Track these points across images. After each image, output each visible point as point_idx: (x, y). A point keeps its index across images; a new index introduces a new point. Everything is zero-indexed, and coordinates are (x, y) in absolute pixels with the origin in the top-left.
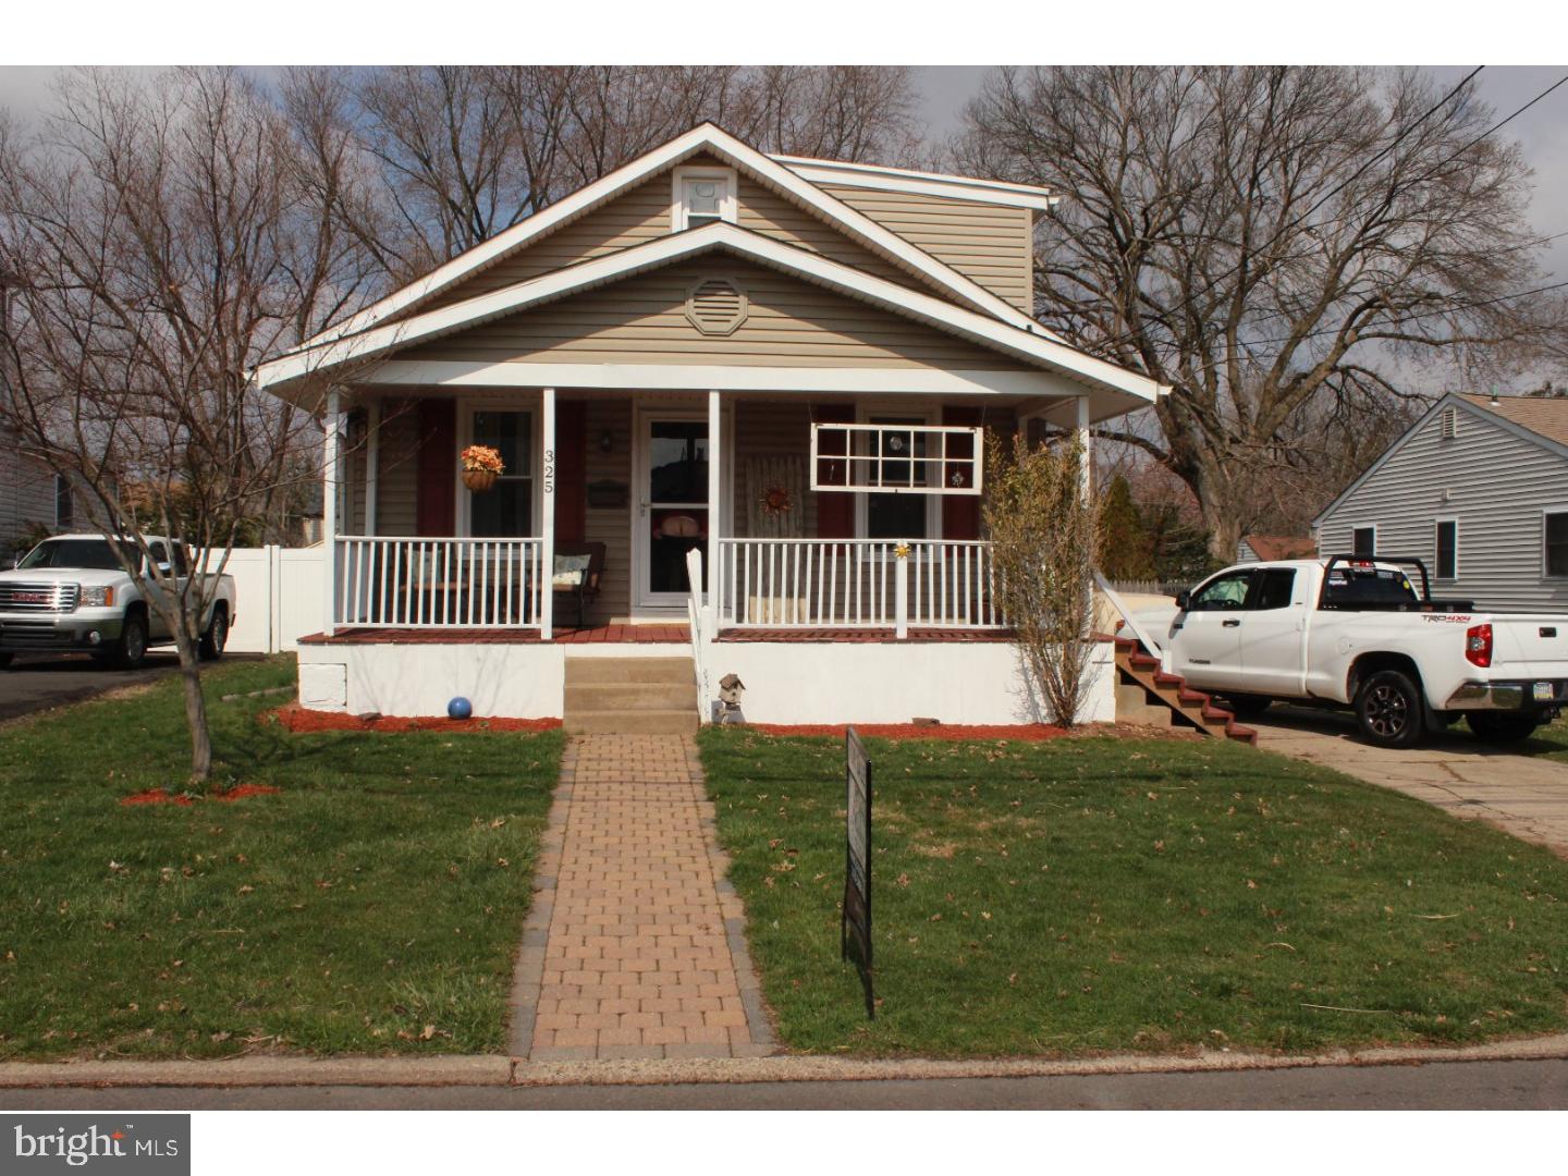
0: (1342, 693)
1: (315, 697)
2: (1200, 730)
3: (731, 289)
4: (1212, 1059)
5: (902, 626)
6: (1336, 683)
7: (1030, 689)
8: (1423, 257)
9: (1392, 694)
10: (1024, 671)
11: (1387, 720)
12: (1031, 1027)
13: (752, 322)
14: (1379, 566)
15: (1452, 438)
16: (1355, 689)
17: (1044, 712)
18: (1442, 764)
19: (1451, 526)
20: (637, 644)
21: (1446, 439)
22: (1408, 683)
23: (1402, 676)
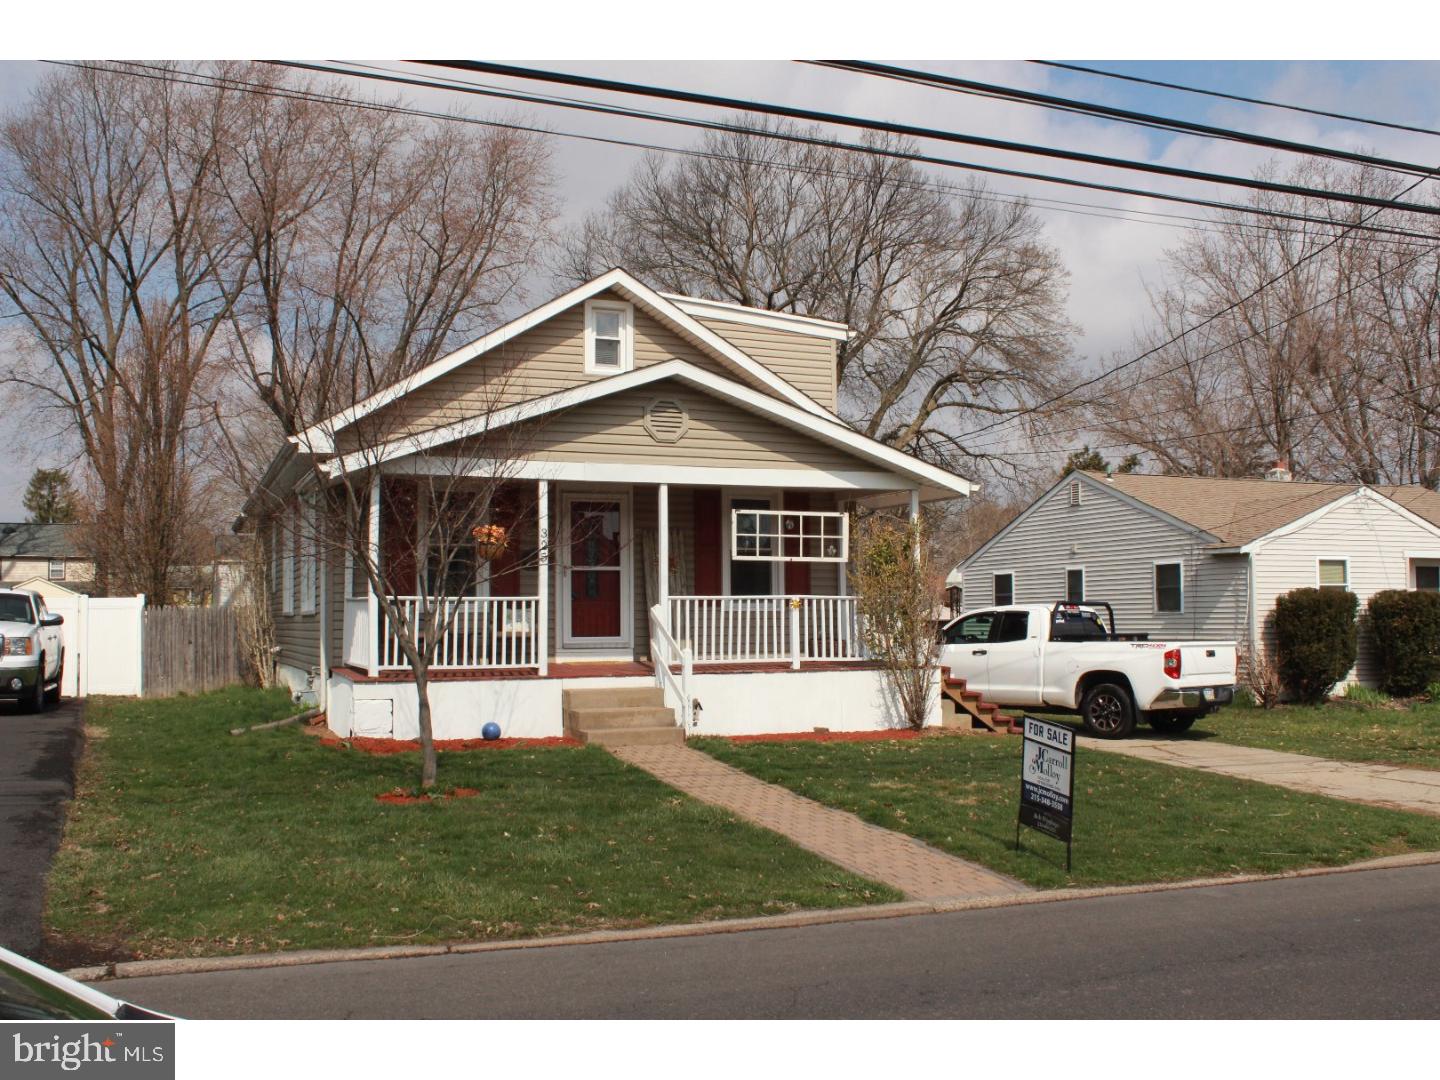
0: (1071, 701)
1: (365, 726)
2: (990, 730)
3: (676, 408)
4: (1240, 878)
5: (796, 659)
6: (1068, 696)
7: (886, 704)
8: (984, 338)
9: (1110, 701)
10: (882, 690)
11: (1107, 718)
12: (1149, 870)
13: (692, 433)
14: (1083, 608)
15: (1078, 505)
16: (1080, 698)
17: (896, 720)
18: (1155, 747)
19: (1079, 573)
20: (614, 678)
21: (1073, 506)
22: (1121, 692)
23: (1117, 687)
